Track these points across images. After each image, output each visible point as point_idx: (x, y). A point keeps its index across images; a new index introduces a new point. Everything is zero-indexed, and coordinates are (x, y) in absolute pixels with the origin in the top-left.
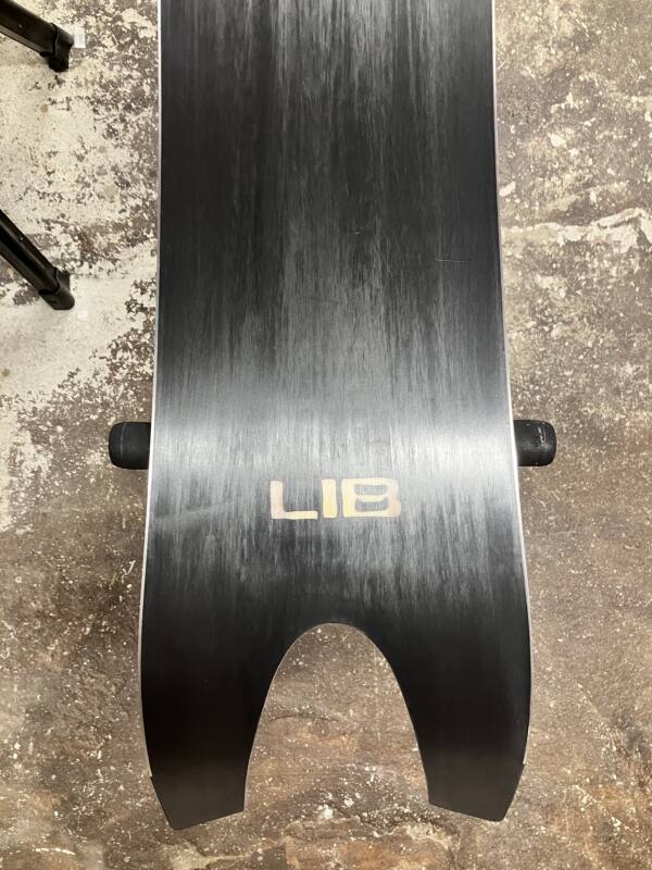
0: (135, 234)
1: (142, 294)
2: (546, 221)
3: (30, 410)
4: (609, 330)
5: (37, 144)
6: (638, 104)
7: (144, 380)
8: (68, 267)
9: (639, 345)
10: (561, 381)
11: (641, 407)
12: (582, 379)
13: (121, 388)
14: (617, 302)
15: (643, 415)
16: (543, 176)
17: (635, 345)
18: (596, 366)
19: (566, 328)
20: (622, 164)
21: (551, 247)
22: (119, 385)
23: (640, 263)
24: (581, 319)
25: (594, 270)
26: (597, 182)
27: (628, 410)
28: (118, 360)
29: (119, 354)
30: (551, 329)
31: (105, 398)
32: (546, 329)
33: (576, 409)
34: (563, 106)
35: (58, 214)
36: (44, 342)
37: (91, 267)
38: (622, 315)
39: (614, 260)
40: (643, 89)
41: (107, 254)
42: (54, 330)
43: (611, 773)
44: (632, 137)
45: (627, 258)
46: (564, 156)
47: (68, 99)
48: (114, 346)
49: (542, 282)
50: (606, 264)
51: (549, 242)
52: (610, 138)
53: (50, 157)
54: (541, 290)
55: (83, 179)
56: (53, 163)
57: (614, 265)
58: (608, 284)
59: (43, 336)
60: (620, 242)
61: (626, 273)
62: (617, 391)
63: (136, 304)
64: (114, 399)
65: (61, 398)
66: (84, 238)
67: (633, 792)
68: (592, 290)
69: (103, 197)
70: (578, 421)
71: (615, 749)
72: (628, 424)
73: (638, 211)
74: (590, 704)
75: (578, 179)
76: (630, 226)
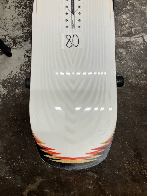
0: (26, 39)
1: (27, 53)
2: (122, 36)
3: (2, 80)
4: (135, 62)
5: (2, 17)
6: (144, 8)
7: (28, 73)
8: (10, 46)
9: (142, 66)
10: (124, 74)
11: (142, 80)
12: (129, 74)
13: (23, 75)
14: (138, 56)
15: (143, 82)
16: (121, 26)
17: (141, 66)
18: (132, 71)
19: (125, 61)
20: (140, 23)
21: (122, 43)
22: (22, 74)
23: (143, 46)
24: (129, 60)
25: (132, 48)
26: (134, 27)
27: (139, 81)
28: (22, 68)
29: (22, 67)
30: (122, 62)
31: (19, 77)
32: (121, 62)
33: (127, 80)
34: (126, 8)
35: (7, 34)
36: (5, 64)
37: (15, 47)
38: (138, 59)
39: (137, 46)
40: (145, 5)
41: (19, 44)
42: (7, 61)
43: (133, 161)
44: (142, 16)
45: (140, 45)
46: (126, 21)
47: (9, 6)
48: (21, 65)
49: (120, 51)
50: (135, 46)
51: (122, 41)
52: (137, 16)
53: (5, 20)
54: (120, 53)
55: (13, 25)
56: (6, 21)
57: (137, 47)
58: (135, 51)
59: (5, 63)
60: (138, 41)
61: (140, 49)
62: (137, 76)
63: (26, 55)
64: (21, 77)
65: (9, 77)
66: (14, 39)
67: (138, 165)
68: (132, 53)
69: (18, 30)
70: (128, 83)
71: (134, 156)
72: (139, 84)
73: (143, 34)
74: (129, 146)
75: (130, 26)
76: (141, 38)
